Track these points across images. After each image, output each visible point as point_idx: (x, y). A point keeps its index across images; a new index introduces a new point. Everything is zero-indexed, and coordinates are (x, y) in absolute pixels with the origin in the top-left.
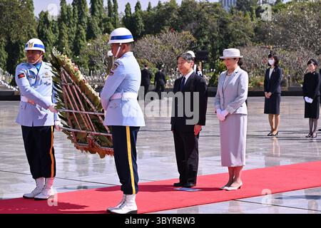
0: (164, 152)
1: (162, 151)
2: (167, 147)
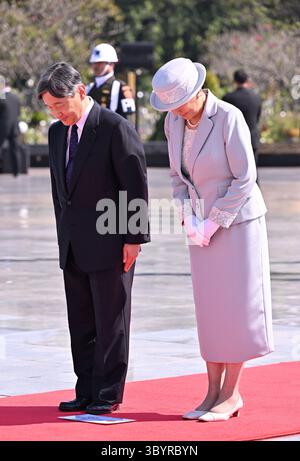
0: (33, 318)
1: (28, 313)
2: (41, 303)
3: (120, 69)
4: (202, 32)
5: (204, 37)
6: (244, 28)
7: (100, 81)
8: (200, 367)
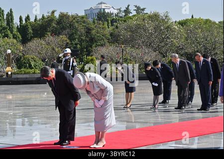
3: (72, 55)
4: (91, 47)
5: (92, 48)
6: (102, 45)
7: (67, 58)
8: (93, 133)
